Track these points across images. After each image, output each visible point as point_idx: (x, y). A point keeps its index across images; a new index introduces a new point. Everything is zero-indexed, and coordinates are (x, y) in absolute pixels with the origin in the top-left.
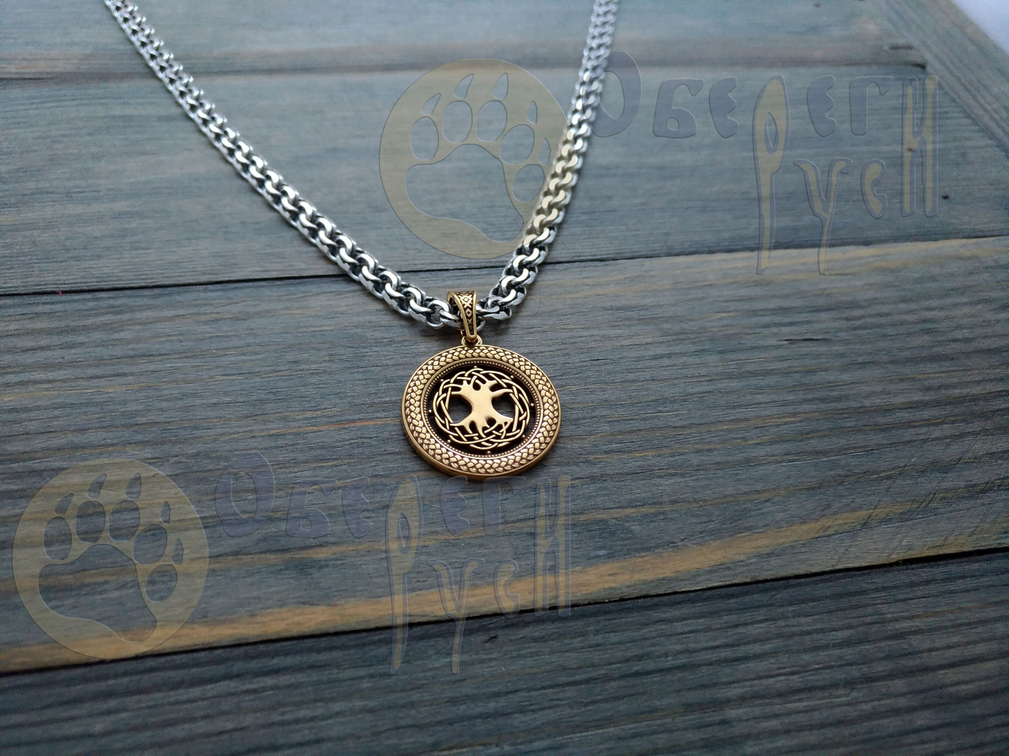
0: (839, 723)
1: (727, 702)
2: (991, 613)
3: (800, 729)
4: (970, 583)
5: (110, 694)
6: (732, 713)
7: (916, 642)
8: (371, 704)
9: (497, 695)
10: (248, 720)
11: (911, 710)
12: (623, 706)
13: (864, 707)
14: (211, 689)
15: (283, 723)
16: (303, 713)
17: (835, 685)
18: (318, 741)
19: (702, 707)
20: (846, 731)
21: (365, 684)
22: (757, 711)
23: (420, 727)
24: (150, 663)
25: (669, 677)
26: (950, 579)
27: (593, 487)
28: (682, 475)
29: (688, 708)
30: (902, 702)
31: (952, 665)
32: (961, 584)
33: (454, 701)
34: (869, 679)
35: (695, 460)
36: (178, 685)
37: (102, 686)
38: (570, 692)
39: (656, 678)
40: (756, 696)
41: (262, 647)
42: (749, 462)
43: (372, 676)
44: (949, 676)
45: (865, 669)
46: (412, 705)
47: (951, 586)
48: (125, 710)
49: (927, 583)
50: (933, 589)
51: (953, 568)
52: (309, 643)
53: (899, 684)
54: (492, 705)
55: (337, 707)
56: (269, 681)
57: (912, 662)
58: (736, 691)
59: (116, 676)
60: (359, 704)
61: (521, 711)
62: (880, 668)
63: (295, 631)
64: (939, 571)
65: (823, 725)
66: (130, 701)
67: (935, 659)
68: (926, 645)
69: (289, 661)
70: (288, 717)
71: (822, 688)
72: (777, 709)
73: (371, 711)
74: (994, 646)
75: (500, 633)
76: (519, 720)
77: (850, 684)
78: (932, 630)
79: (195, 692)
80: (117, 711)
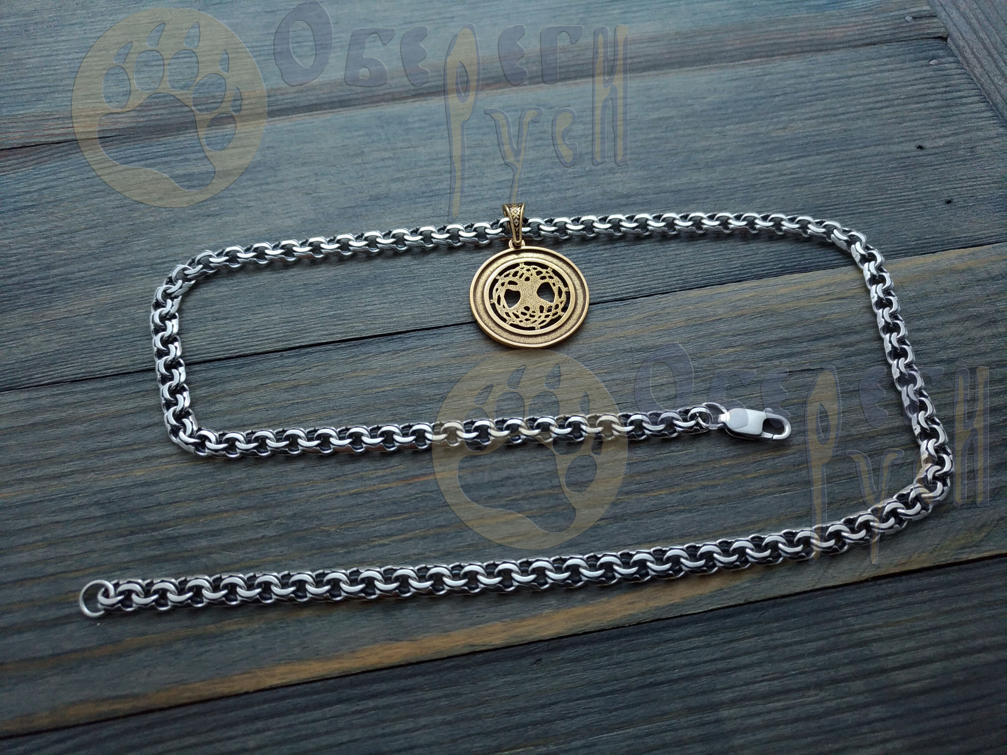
0: (808, 718)
1: (721, 705)
2: (941, 621)
3: (777, 724)
4: (926, 595)
5: (256, 718)
6: (725, 713)
7: (876, 648)
8: (449, 718)
9: (543, 706)
10: (358, 734)
11: (866, 705)
12: (640, 712)
13: (828, 704)
14: (328, 711)
15: (384, 735)
16: (399, 727)
17: (808, 687)
18: (412, 748)
19: (701, 709)
20: (813, 724)
21: (443, 703)
22: (744, 711)
23: (486, 734)
24: (282, 692)
25: (675, 687)
26: (909, 592)
27: (615, 526)
28: (690, 511)
29: (690, 710)
30: (861, 699)
31: (904, 667)
32: (919, 596)
33: (510, 713)
34: (834, 681)
35: (702, 495)
36: (304, 709)
37: (248, 712)
38: (599, 702)
39: (666, 688)
40: (744, 699)
41: (362, 677)
42: (747, 496)
43: (446, 696)
44: (902, 676)
45: (832, 673)
46: (479, 717)
47: (909, 599)
48: (269, 729)
49: (890, 597)
50: (895, 601)
51: (914, 582)
52: (398, 671)
53: (858, 685)
54: (539, 714)
55: (423, 721)
56: (371, 703)
57: (872, 666)
58: (729, 695)
59: (259, 704)
60: (439, 718)
61: (563, 718)
62: (845, 671)
63: (387, 662)
64: (901, 585)
65: (797, 720)
66: (272, 722)
67: (890, 662)
68: (886, 651)
69: (383, 687)
70: (386, 731)
71: (798, 690)
72: (759, 708)
73: (449, 723)
74: (941, 649)
75: (543, 656)
76: (561, 726)
77: (819, 686)
78: (891, 638)
79: (317, 714)
80: (264, 730)
